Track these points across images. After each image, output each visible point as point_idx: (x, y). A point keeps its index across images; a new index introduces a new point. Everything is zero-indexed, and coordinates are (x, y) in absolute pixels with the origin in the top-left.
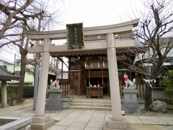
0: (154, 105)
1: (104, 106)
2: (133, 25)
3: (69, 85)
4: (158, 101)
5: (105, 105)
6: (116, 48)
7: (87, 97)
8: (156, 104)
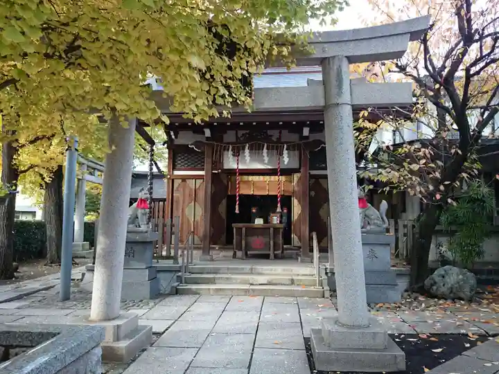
0: (437, 279)
1: (289, 282)
2: (409, 35)
5: (292, 280)
6: (352, 106)
7: (234, 257)
8: (443, 277)
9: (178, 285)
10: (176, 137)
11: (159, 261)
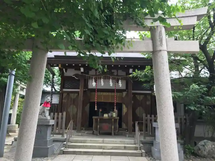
0: (201, 147)
1: (123, 148)
2: (196, 17)
3: (65, 113)
4: (205, 141)
5: (125, 147)
7: (93, 134)
8: (204, 146)
9: (64, 149)
10: (66, 72)
11: (54, 135)
